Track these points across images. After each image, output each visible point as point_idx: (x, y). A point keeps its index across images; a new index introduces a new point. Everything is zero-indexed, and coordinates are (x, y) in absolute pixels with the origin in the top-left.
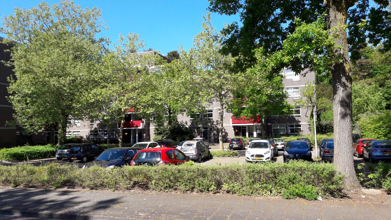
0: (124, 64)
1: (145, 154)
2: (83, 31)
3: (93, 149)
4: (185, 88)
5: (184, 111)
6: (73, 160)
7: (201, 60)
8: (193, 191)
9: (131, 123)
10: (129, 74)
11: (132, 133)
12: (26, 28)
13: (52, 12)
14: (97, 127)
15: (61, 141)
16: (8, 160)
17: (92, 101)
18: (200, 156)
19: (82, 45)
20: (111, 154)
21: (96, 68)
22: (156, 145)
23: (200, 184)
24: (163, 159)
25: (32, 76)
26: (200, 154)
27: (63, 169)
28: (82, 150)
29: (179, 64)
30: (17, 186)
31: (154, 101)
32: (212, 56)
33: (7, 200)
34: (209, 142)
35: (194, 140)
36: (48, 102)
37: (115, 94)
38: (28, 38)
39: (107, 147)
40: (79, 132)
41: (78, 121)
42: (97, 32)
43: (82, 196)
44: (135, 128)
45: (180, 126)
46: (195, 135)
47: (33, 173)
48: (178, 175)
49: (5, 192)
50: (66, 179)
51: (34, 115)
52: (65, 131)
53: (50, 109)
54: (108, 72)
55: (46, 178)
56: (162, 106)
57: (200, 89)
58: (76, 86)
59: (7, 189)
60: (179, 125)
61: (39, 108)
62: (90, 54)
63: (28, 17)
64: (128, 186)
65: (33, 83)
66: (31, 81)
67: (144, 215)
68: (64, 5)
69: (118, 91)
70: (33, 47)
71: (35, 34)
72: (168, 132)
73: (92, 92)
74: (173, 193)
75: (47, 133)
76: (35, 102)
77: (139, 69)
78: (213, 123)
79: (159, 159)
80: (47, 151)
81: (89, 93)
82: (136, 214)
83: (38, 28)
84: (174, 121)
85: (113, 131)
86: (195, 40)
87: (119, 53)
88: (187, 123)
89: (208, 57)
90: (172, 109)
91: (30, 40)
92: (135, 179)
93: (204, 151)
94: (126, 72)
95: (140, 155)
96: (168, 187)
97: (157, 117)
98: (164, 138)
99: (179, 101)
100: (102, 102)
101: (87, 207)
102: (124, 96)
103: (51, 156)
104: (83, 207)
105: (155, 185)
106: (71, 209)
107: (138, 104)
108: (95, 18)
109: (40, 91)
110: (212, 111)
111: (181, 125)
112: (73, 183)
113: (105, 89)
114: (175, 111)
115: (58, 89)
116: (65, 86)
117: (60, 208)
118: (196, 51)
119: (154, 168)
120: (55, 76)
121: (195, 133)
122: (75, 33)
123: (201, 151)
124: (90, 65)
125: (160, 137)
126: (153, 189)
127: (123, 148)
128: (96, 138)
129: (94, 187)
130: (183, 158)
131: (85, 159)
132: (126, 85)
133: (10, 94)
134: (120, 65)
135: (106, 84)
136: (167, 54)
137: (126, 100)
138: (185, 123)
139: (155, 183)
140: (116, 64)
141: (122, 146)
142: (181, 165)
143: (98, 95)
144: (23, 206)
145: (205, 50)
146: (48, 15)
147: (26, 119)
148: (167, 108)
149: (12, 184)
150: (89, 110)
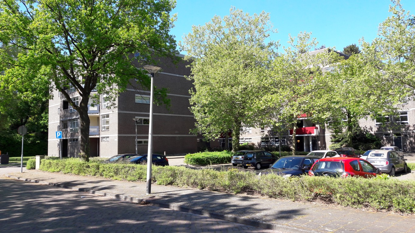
0: (295, 66)
1: (324, 164)
2: (252, 38)
3: (266, 156)
4: (369, 87)
5: (368, 115)
6: (248, 167)
7: (390, 51)
8: (390, 210)
9: (303, 129)
10: (300, 77)
11: (304, 141)
12: (202, 44)
13: (224, 24)
14: (268, 134)
15: (235, 147)
16: (192, 164)
17: (263, 108)
18: (393, 169)
19: (251, 52)
20: (286, 162)
21: (266, 74)
22: (335, 154)
23: (399, 203)
24: (346, 170)
25: (209, 87)
26: (393, 167)
27: (242, 175)
28: (255, 157)
29: (361, 59)
30: (203, 188)
31: (330, 104)
32: (405, 45)
33: (196, 201)
34: (403, 152)
35: (382, 149)
36: (223, 111)
37: (286, 99)
38: (203, 53)
39: (279, 154)
40: (251, 139)
41: (249, 128)
42: (266, 37)
43: (263, 204)
44: (308, 135)
45: (363, 133)
46: (383, 143)
47: (215, 177)
48: (369, 190)
49: (193, 193)
50: (245, 185)
51: (211, 123)
52: (238, 138)
53: (225, 117)
54: (279, 77)
55: (227, 183)
56: (339, 109)
57: (389, 87)
58: (247, 94)
59: (195, 191)
60: (361, 131)
61: (216, 117)
62: (260, 60)
63: (203, 32)
64: (309, 197)
65: (210, 94)
66: (208, 92)
67: (331, 231)
68: (233, 16)
69: (289, 96)
70: (208, 60)
71: (209, 48)
72: (348, 140)
73: (263, 99)
74: (364, 210)
75: (222, 140)
76: (212, 111)
77: (312, 70)
78: (408, 128)
79: (340, 170)
80: (224, 157)
81: (260, 100)
82: (322, 229)
83: (212, 42)
84: (355, 126)
85: (284, 138)
86: (380, 28)
87: (289, 56)
88: (372, 129)
89: (399, 46)
90: (352, 113)
91: (206, 54)
92: (316, 190)
93: (398, 163)
94: (297, 75)
95: (319, 164)
96: (356, 202)
97: (334, 122)
98: (343, 146)
99: (362, 102)
100: (272, 109)
101: (269, 215)
102: (295, 101)
103: (227, 162)
104: (264, 214)
105: (340, 199)
106: (253, 216)
107: (312, 109)
108: (263, 22)
109: (216, 100)
110: (406, 113)
111: (364, 131)
112: (252, 189)
113: (275, 95)
114: (357, 115)
115: (231, 97)
116: (237, 95)
117: (242, 213)
118: (382, 42)
119: (338, 180)
120: (228, 85)
121: (384, 141)
122: (245, 41)
123: (394, 163)
124: (260, 72)
125: (338, 146)
126: (339, 204)
127: (297, 156)
128: (268, 145)
129: (273, 196)
130: (371, 170)
131: (259, 166)
132: (297, 89)
133: (191, 105)
134: (291, 68)
135: (276, 90)
136: (343, 50)
137: (298, 105)
138: (369, 129)
139: (341, 197)
140: (286, 68)
141: (296, 154)
142: (371, 178)
143: (269, 101)
144: (210, 207)
145: (395, 38)
146: (220, 28)
147: (205, 127)
148: (345, 111)
149: (199, 187)
150: (260, 117)
